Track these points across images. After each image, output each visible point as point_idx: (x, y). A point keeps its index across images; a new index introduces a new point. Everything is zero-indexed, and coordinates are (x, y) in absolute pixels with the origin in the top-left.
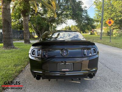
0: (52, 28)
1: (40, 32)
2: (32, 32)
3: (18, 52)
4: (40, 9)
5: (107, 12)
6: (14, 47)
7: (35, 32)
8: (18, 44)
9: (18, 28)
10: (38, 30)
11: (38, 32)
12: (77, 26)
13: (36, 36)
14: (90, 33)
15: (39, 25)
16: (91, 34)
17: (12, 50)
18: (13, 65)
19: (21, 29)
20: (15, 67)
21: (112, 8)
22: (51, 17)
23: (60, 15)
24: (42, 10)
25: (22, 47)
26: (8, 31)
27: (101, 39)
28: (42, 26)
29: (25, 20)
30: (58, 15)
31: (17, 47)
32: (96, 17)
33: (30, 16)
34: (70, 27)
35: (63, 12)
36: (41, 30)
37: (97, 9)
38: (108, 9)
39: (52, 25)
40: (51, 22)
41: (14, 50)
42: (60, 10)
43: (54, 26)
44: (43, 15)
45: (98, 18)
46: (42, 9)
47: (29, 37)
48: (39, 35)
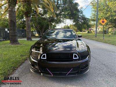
0: (51, 27)
1: (40, 30)
2: (33, 31)
3: (22, 47)
4: (40, 10)
5: (103, 12)
6: (18, 43)
7: (36, 31)
8: (22, 41)
9: (20, 27)
10: (39, 29)
11: (39, 31)
12: (74, 25)
13: (37, 35)
14: (87, 32)
15: (39, 25)
16: (89, 32)
17: (17, 45)
18: (19, 56)
19: (23, 28)
20: (21, 57)
21: (108, 8)
22: (50, 17)
23: (58, 15)
24: (42, 11)
25: (25, 43)
26: (14, 30)
27: (96, 36)
28: (42, 25)
29: (28, 20)
30: (57, 15)
31: (21, 43)
32: (93, 16)
33: (32, 16)
34: (69, 26)
35: (61, 13)
36: (41, 29)
37: (94, 9)
38: (104, 9)
39: (52, 24)
40: (50, 21)
41: (19, 45)
42: (59, 11)
43: (53, 25)
44: (43, 16)
45: (94, 18)
46: (42, 9)
47: (30, 35)
48: (40, 34)
